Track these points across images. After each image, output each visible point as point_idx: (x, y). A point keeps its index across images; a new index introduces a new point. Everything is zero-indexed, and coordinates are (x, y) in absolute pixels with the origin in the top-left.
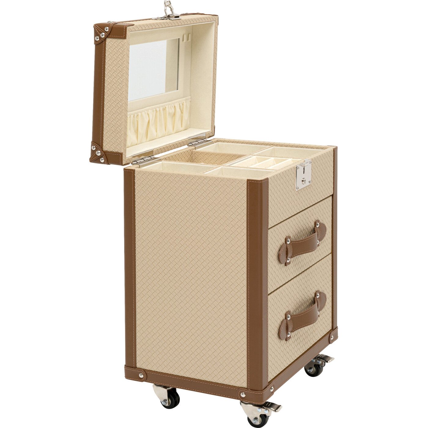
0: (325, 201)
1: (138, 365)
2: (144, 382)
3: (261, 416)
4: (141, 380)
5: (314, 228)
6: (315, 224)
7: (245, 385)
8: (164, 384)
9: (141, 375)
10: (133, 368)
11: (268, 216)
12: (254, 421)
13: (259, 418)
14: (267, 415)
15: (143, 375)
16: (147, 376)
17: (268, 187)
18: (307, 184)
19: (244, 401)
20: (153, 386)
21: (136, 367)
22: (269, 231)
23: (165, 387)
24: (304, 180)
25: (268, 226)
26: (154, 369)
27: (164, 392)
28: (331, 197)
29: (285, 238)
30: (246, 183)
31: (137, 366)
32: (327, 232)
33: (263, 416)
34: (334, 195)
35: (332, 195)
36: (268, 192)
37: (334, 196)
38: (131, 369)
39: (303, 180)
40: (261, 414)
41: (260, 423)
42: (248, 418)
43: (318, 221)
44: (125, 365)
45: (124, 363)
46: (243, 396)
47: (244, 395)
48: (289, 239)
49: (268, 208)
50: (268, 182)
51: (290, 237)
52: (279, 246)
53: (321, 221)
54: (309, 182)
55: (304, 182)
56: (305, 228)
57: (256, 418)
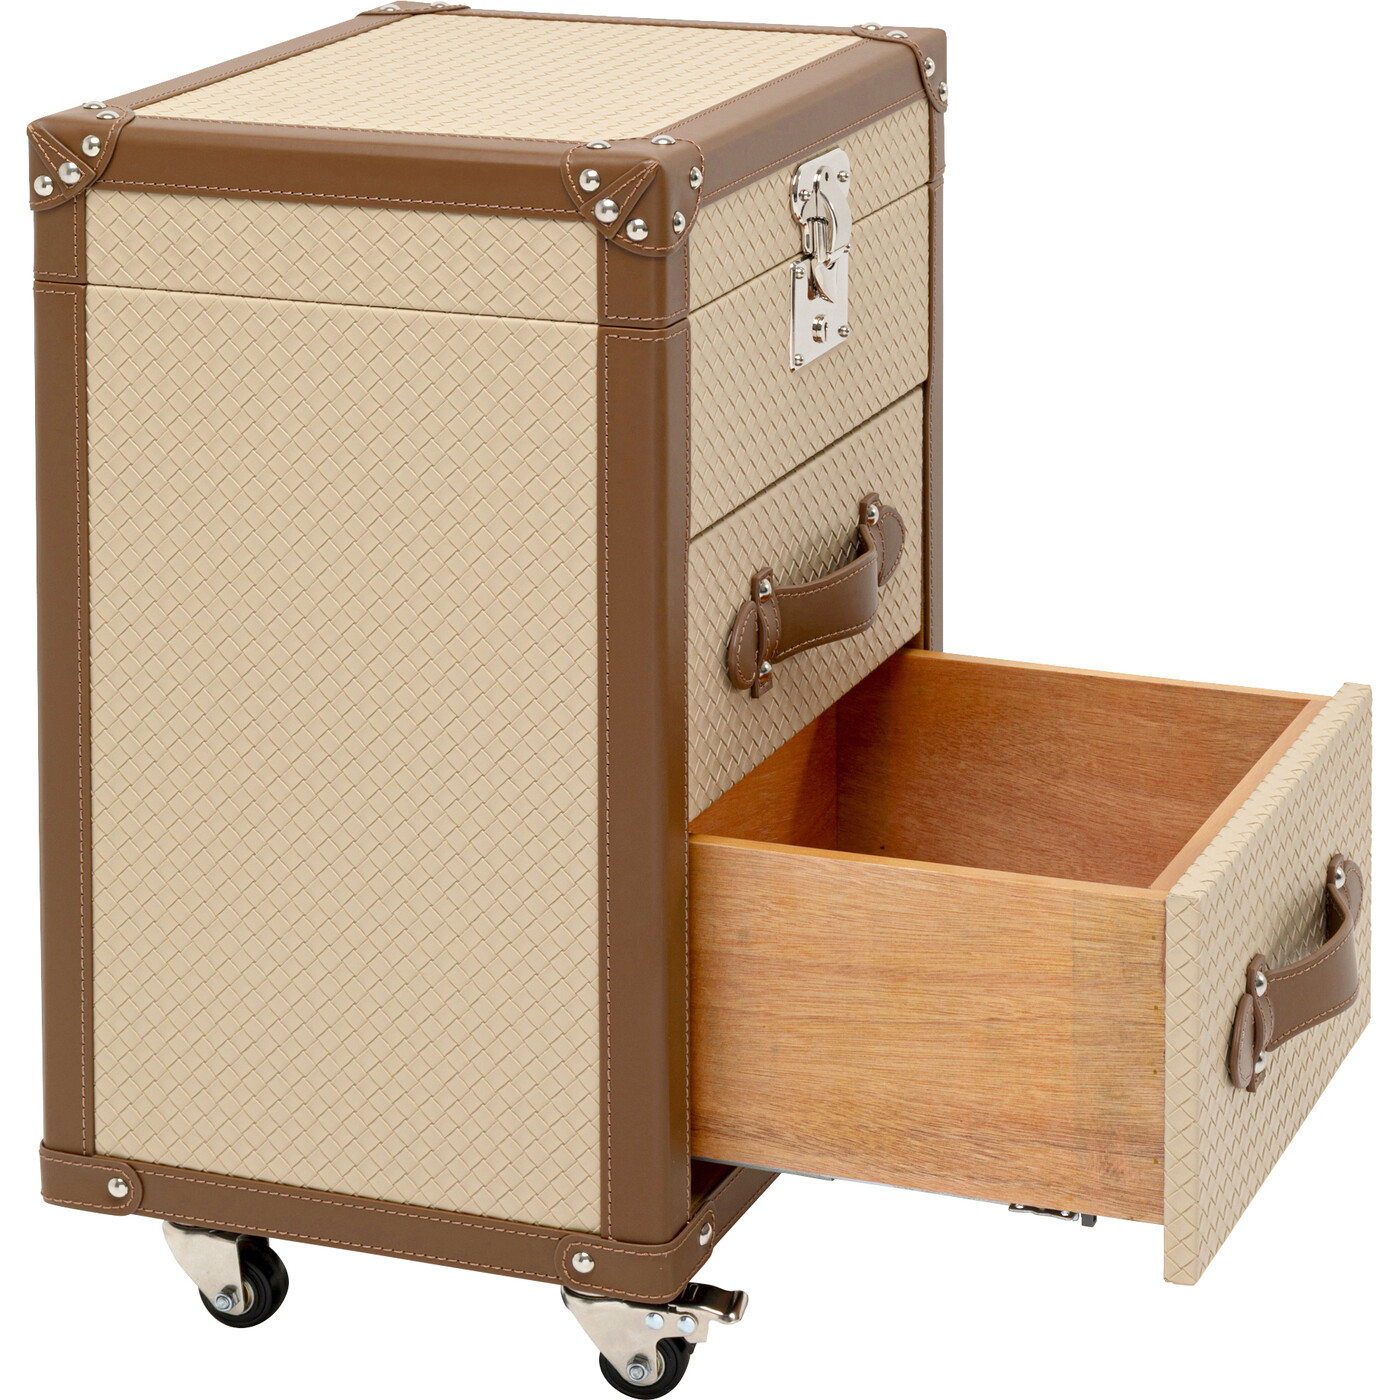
0: (896, 410)
1: (104, 1143)
2: (131, 1217)
3: (663, 1346)
4: (116, 1207)
5: (859, 531)
6: (863, 509)
7: (588, 1216)
8: (220, 1225)
9: (117, 1185)
10: (82, 1154)
11: (689, 483)
12: (635, 1371)
13: (653, 1355)
14: (690, 1340)
15: (127, 1185)
16: (143, 1188)
17: (689, 361)
18: (833, 340)
19: (586, 1289)
20: (165, 1232)
21: (95, 1152)
22: (692, 548)
23: (229, 1236)
24: (822, 323)
25: (689, 528)
26: (177, 1157)
27: (223, 1260)
28: (920, 392)
29: (749, 579)
30: (594, 345)
31: (99, 1148)
32: (907, 545)
33: (672, 1344)
34: (932, 384)
35: (925, 386)
36: (689, 383)
37: (929, 389)
38: (69, 1162)
39: (816, 322)
40: (664, 1339)
41: (659, 1374)
42: (601, 1357)
43: (874, 498)
44: (43, 1144)
45: (38, 1134)
46: (584, 1266)
47: (586, 1262)
48: (766, 581)
49: (689, 450)
50: (689, 340)
51: (771, 571)
52: (729, 614)
53: (885, 500)
54: (840, 330)
55: (821, 334)
56: (824, 532)
57: (640, 1360)
